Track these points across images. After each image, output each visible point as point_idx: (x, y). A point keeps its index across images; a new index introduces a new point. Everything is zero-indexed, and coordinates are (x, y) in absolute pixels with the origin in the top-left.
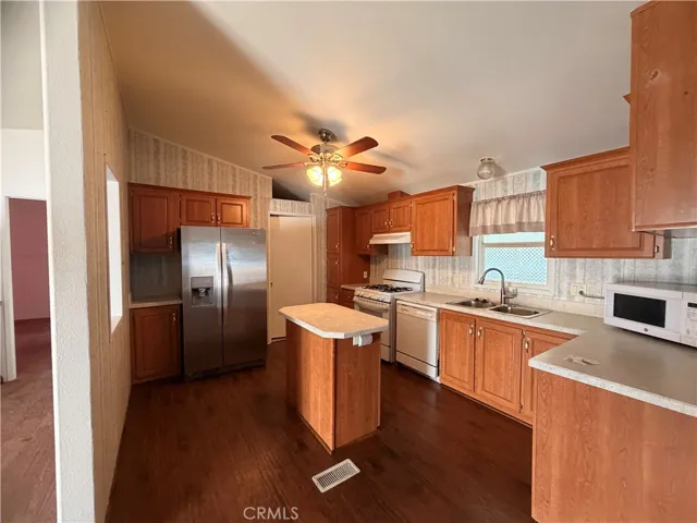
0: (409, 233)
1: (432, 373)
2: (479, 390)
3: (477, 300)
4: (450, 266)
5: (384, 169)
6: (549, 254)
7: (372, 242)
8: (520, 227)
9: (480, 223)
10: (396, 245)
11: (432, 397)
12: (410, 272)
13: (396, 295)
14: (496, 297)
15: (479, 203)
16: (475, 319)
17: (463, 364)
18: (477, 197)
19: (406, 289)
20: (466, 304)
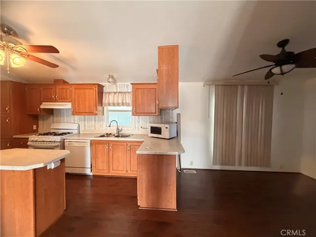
0: (70, 103)
1: (88, 172)
2: (111, 171)
3: (107, 134)
4: (93, 120)
5: (58, 66)
6: (133, 115)
7: (42, 107)
8: (123, 104)
9: (107, 102)
10: (60, 109)
11: (89, 183)
12: (70, 124)
13: (64, 137)
14: (115, 132)
15: (107, 93)
16: (108, 142)
17: (104, 162)
18: (106, 90)
19: (69, 133)
20: (103, 136)
